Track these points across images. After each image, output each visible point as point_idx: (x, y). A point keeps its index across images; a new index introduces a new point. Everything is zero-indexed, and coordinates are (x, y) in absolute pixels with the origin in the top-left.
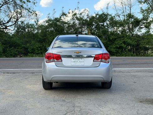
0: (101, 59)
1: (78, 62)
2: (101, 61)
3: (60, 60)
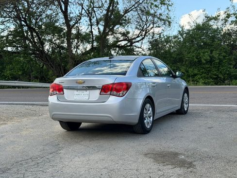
0: (111, 91)
2: (110, 94)
3: (62, 93)
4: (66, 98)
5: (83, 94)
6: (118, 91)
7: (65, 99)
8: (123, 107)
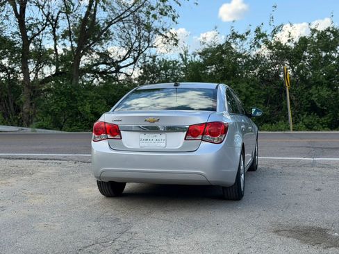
0: (203, 135)
1: (154, 140)
2: (202, 140)
3: (118, 137)
4: (126, 145)
5: (155, 139)
6: (214, 135)
7: (124, 146)
8: (221, 160)
